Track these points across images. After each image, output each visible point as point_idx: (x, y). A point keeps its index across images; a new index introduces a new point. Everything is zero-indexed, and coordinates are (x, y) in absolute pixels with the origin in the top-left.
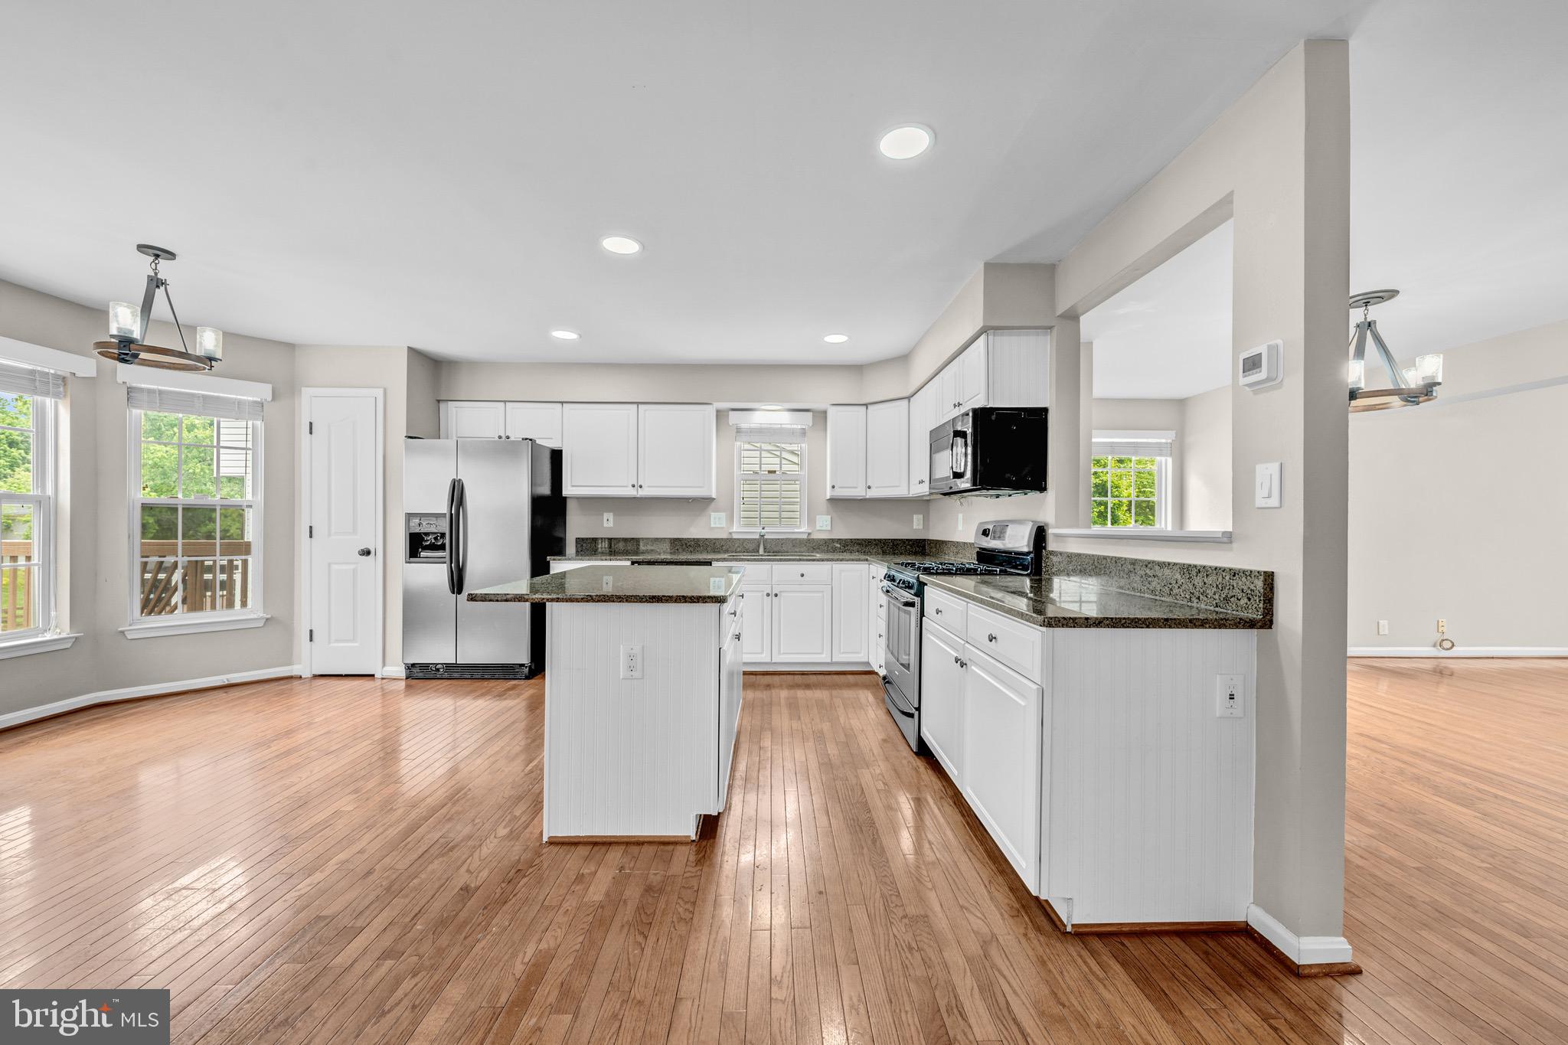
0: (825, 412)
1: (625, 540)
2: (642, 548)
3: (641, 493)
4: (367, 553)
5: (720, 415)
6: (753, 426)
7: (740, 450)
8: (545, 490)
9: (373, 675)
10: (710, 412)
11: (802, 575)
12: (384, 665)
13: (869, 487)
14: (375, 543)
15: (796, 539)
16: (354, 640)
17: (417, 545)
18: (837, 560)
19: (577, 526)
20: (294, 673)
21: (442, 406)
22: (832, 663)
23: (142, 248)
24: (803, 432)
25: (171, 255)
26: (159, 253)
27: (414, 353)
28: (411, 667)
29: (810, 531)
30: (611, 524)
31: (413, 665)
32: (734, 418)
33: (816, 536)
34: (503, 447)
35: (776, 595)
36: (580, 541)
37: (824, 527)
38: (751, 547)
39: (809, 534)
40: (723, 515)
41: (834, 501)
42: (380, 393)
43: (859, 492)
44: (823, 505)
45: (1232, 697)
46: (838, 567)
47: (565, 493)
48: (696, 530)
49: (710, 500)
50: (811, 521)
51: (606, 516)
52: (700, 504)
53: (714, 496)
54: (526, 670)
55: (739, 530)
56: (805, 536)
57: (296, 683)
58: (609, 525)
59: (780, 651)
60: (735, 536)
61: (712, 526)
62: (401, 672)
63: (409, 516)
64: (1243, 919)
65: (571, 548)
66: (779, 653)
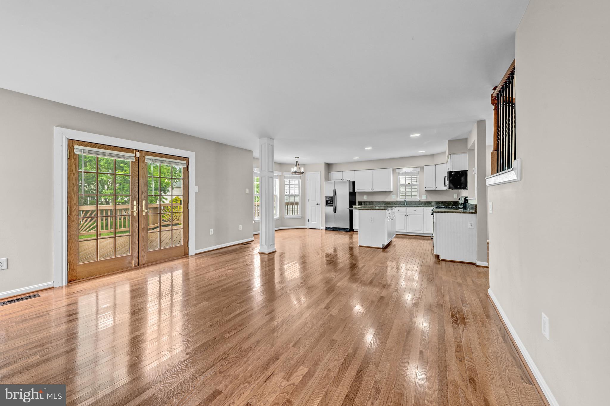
0: (424, 167)
1: (369, 202)
2: (374, 204)
3: (373, 191)
4: (318, 204)
5: (393, 170)
6: (403, 172)
7: (400, 178)
8: (352, 191)
9: (319, 229)
10: (391, 170)
11: (415, 210)
12: (321, 227)
13: (436, 187)
14: (319, 203)
15: (416, 202)
16: (316, 222)
17: (328, 203)
18: (425, 207)
19: (358, 199)
20: (306, 228)
21: (330, 173)
22: (424, 233)
23: (296, 157)
24: (418, 173)
25: (299, 157)
26: (297, 157)
27: (326, 163)
28: (326, 227)
29: (420, 199)
30: (366, 198)
31: (327, 227)
32: (397, 171)
33: (422, 201)
34: (342, 182)
35: (408, 215)
36: (359, 202)
37: (424, 198)
38: (403, 203)
39: (420, 200)
40: (395, 195)
41: (427, 191)
42: (320, 172)
43: (434, 189)
44: (424, 192)
45: (471, 225)
46: (425, 208)
47: (356, 191)
48: (388, 199)
49: (391, 192)
50: (420, 196)
51: (365, 196)
52: (388, 193)
53: (392, 190)
54: (349, 230)
55: (399, 199)
56: (419, 201)
57: (306, 229)
58: (365, 198)
59: (409, 229)
60: (398, 201)
61: (392, 198)
62: (324, 229)
63: (326, 197)
64: (475, 262)
65: (357, 204)
66: (409, 230)
